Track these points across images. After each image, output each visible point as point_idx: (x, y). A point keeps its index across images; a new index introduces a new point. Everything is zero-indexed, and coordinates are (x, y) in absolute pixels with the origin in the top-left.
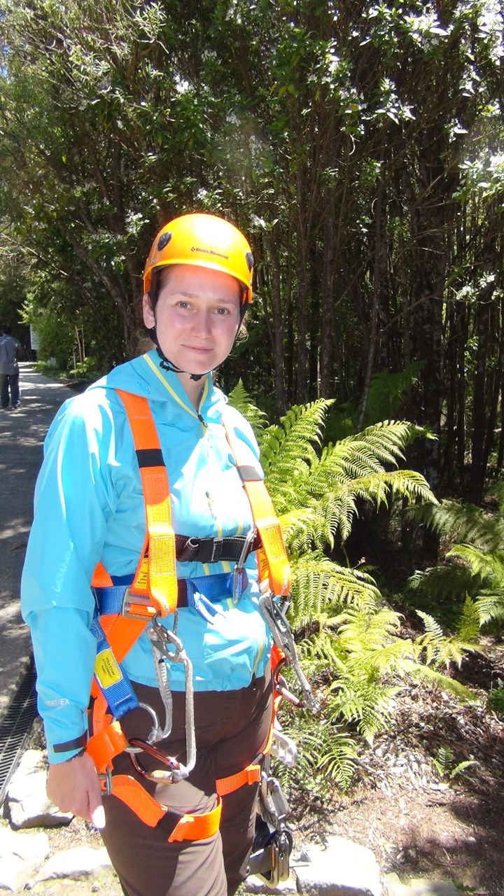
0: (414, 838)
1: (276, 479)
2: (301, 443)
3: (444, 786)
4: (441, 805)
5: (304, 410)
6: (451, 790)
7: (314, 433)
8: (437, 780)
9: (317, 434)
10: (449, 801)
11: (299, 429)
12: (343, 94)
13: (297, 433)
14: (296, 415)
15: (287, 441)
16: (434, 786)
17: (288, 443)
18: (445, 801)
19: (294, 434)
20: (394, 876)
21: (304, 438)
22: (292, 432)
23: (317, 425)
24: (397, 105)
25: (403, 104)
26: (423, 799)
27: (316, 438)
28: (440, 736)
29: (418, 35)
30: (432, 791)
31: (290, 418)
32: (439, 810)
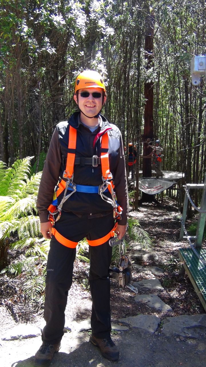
0: (79, 310)
1: (13, 188)
2: (22, 174)
3: (86, 292)
4: (86, 298)
5: (22, 161)
6: (88, 293)
7: (27, 169)
8: (83, 291)
9: (28, 170)
10: (88, 297)
11: (21, 168)
12: (30, 41)
13: (20, 170)
14: (19, 163)
15: (16, 173)
16: (83, 293)
17: (17, 174)
18: (87, 297)
19: (19, 170)
20: (75, 322)
21: (23, 171)
22: (18, 170)
23: (28, 166)
24: (50, 47)
25: (52, 48)
26: (80, 297)
27: (28, 171)
28: (81, 278)
29: (56, 23)
30: (82, 294)
31: (16, 164)
32: (86, 300)
